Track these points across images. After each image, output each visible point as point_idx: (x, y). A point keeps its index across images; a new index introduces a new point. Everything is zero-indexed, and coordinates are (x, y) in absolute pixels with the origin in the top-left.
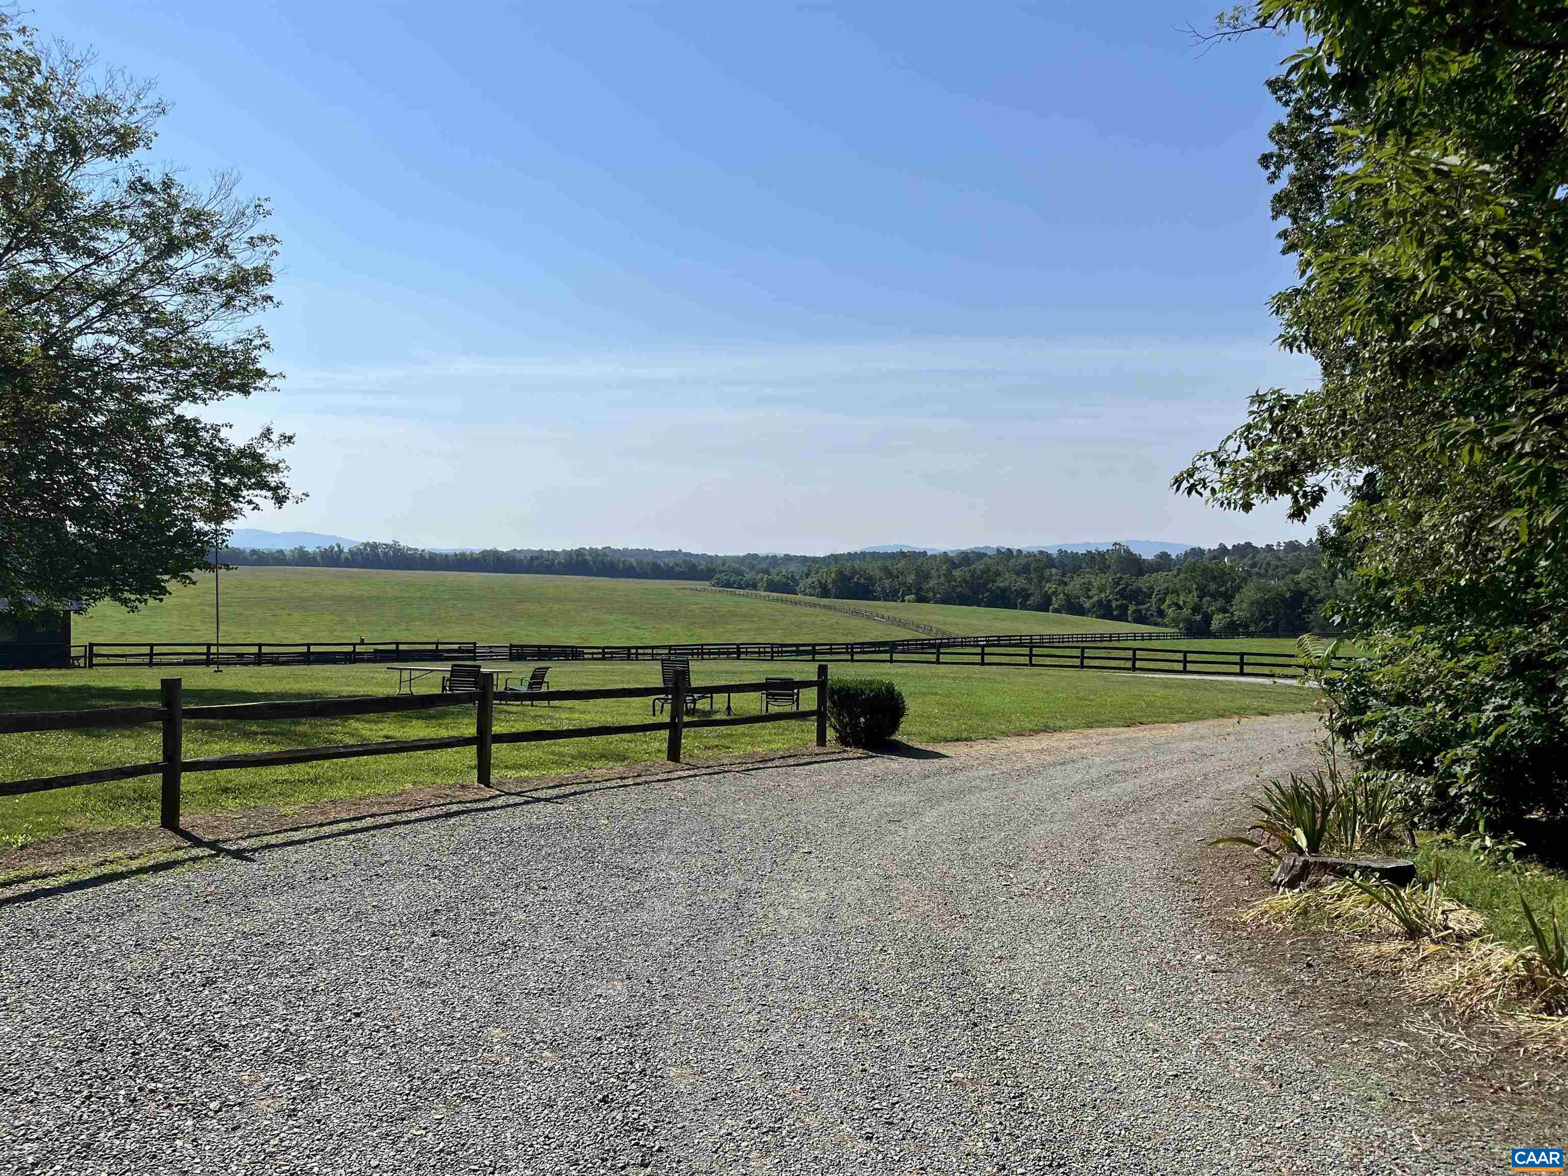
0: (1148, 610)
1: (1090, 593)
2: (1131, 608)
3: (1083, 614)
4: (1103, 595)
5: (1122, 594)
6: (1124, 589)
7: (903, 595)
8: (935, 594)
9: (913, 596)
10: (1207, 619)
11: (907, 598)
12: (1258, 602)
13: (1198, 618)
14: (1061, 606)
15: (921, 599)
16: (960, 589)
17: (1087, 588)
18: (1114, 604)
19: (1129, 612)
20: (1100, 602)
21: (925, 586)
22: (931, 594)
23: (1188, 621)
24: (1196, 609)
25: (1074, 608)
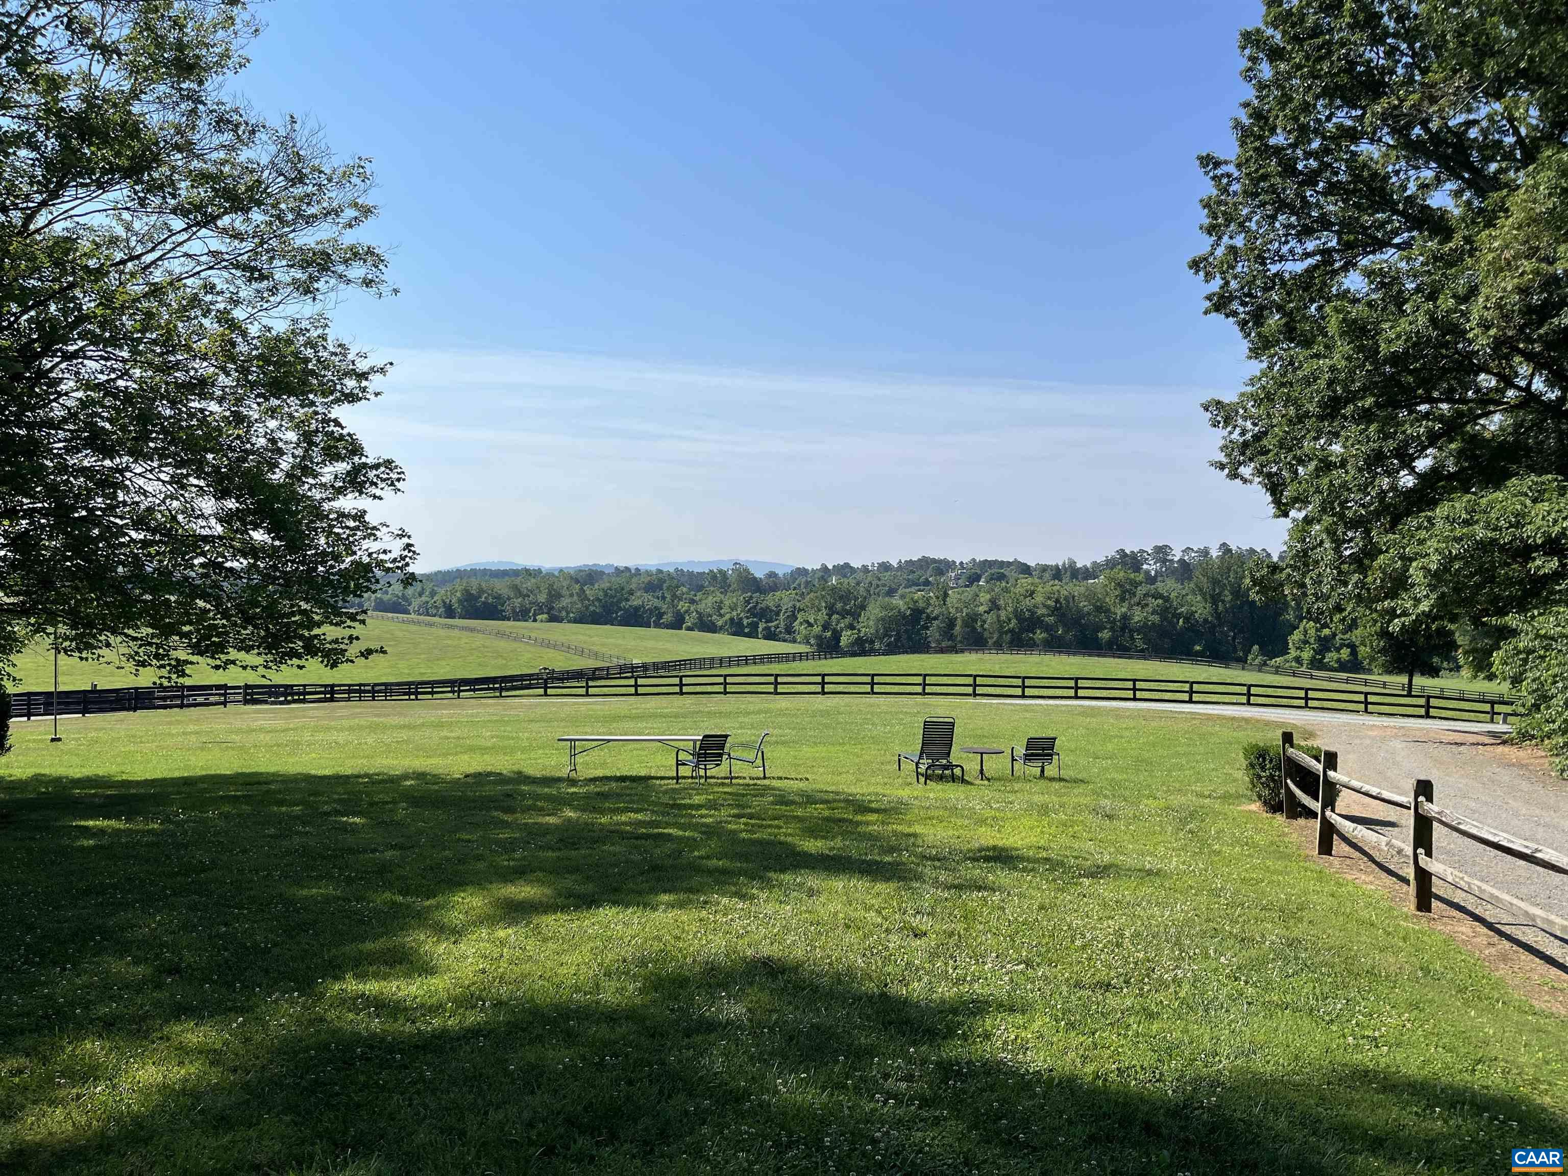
0: (777, 627)
1: (722, 611)
2: (761, 626)
3: (715, 632)
4: (734, 613)
5: (752, 612)
6: (755, 607)
7: (535, 615)
8: (568, 613)
9: (545, 616)
10: (837, 636)
11: (539, 617)
12: (883, 619)
13: (829, 634)
14: (695, 624)
15: (553, 619)
16: (592, 608)
17: (719, 606)
18: (745, 622)
19: (760, 630)
20: (732, 619)
21: (557, 605)
22: (564, 614)
23: (818, 637)
24: (825, 627)
25: (706, 626)
